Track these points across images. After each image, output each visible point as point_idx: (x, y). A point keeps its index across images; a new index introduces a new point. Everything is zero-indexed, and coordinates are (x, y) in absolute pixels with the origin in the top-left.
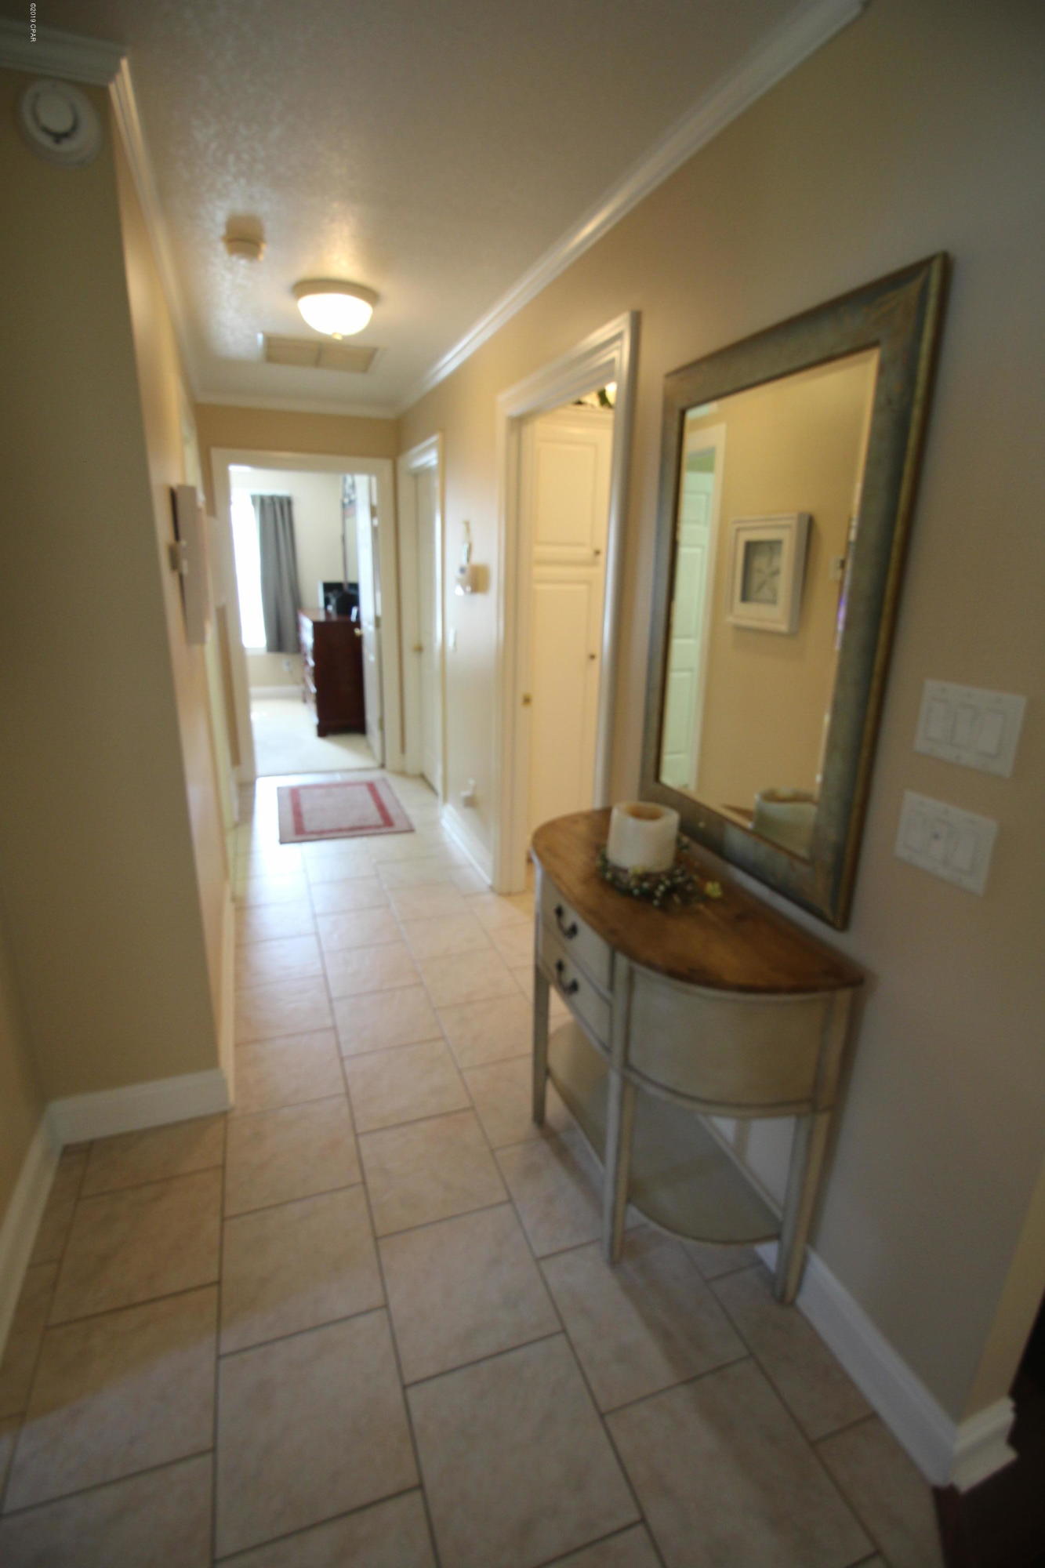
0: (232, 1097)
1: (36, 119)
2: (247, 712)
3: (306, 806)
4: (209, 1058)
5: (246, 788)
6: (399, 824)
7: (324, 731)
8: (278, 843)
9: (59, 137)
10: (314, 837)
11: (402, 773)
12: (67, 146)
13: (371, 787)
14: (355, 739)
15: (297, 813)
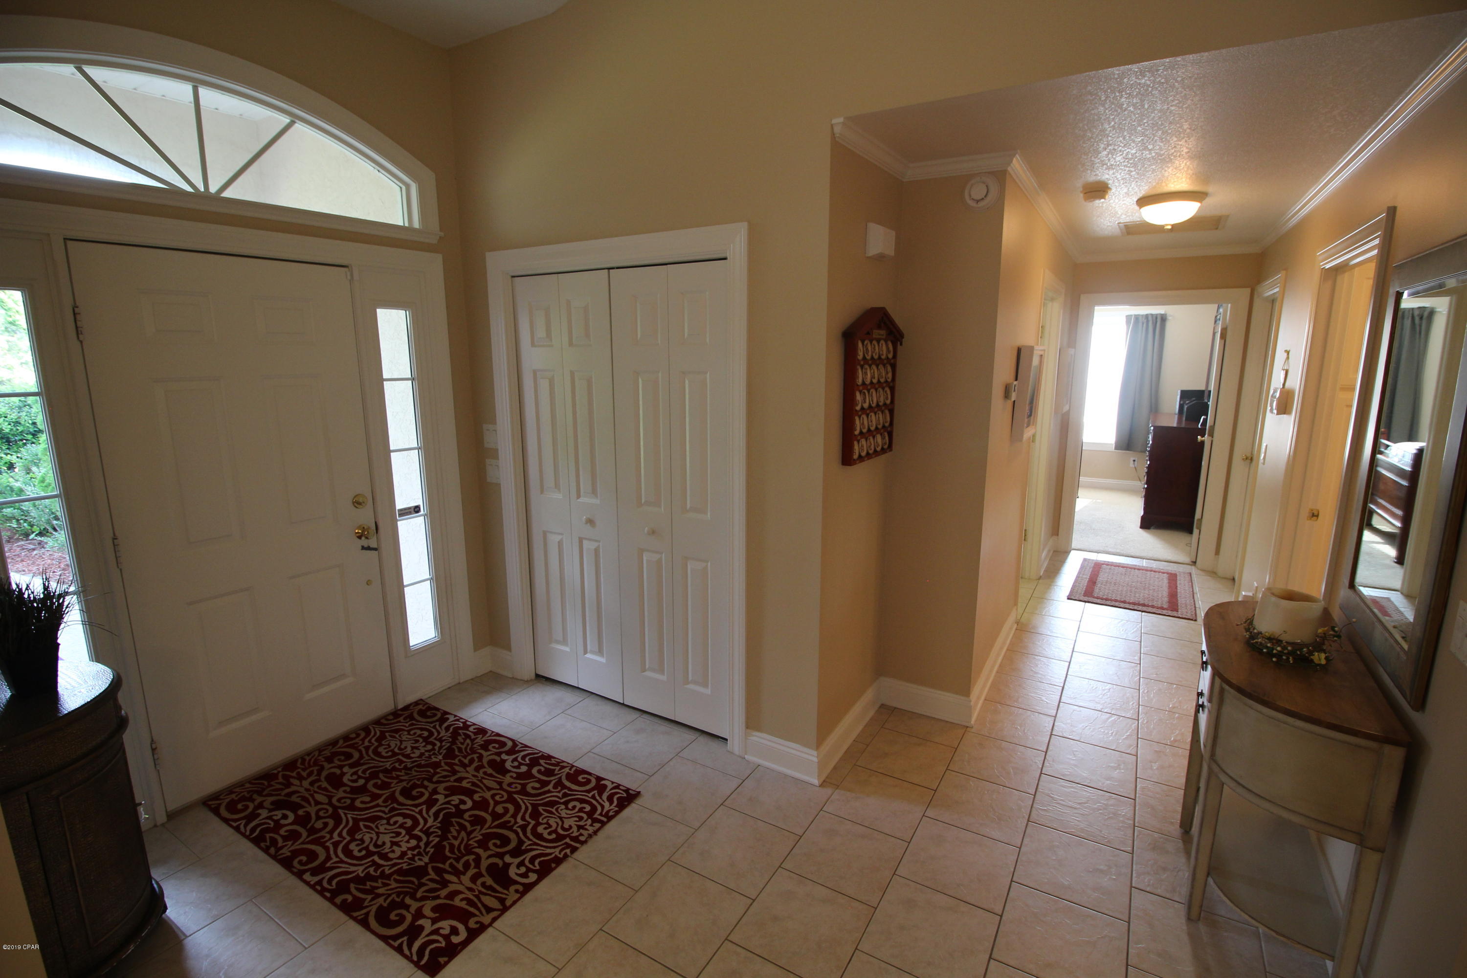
0: (972, 722)
1: (970, 196)
2: (1074, 497)
3: (1102, 577)
4: (964, 689)
5: (1059, 556)
6: (1182, 611)
7: (1147, 523)
8: (1066, 598)
9: (978, 201)
10: (1099, 601)
11: (1212, 573)
12: (981, 204)
13: (1173, 578)
14: (1181, 537)
15: (1093, 581)
